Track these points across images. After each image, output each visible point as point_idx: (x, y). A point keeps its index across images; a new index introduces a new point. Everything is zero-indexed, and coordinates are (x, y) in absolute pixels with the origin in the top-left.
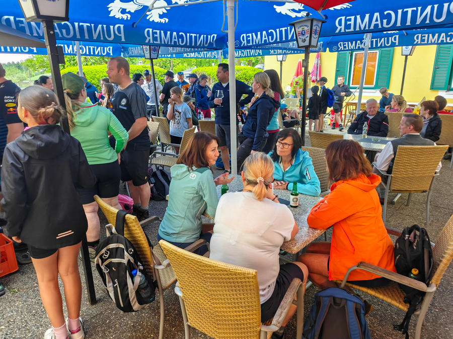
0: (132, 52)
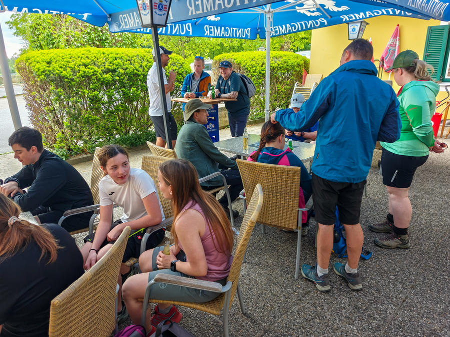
0: (125, 23)
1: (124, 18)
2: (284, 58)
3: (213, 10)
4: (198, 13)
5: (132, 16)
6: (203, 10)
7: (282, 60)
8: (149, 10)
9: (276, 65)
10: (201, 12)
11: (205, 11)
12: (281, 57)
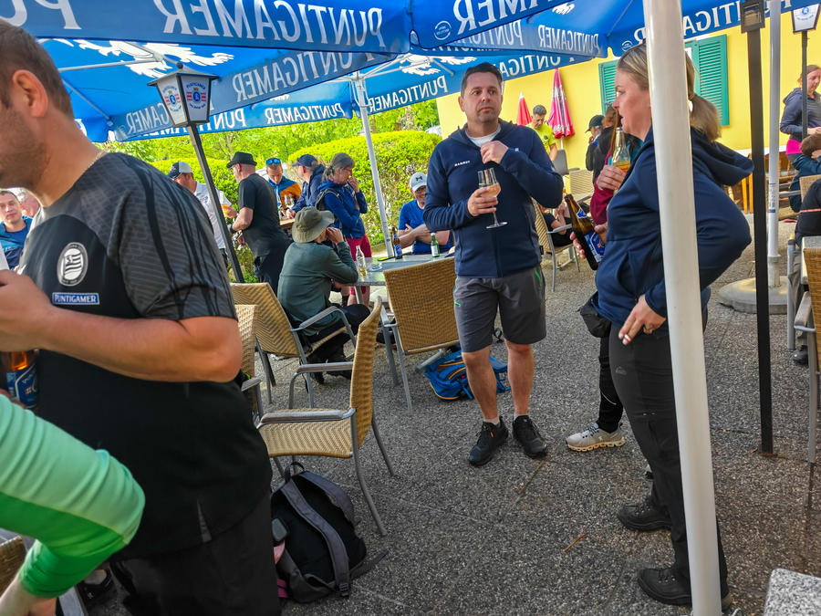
0: (137, 124)
1: (135, 117)
2: (401, 141)
3: (271, 90)
4: (250, 97)
5: (148, 114)
6: (258, 93)
7: (397, 144)
8: (180, 104)
9: (390, 153)
10: (255, 95)
11: (261, 93)
12: (395, 140)
